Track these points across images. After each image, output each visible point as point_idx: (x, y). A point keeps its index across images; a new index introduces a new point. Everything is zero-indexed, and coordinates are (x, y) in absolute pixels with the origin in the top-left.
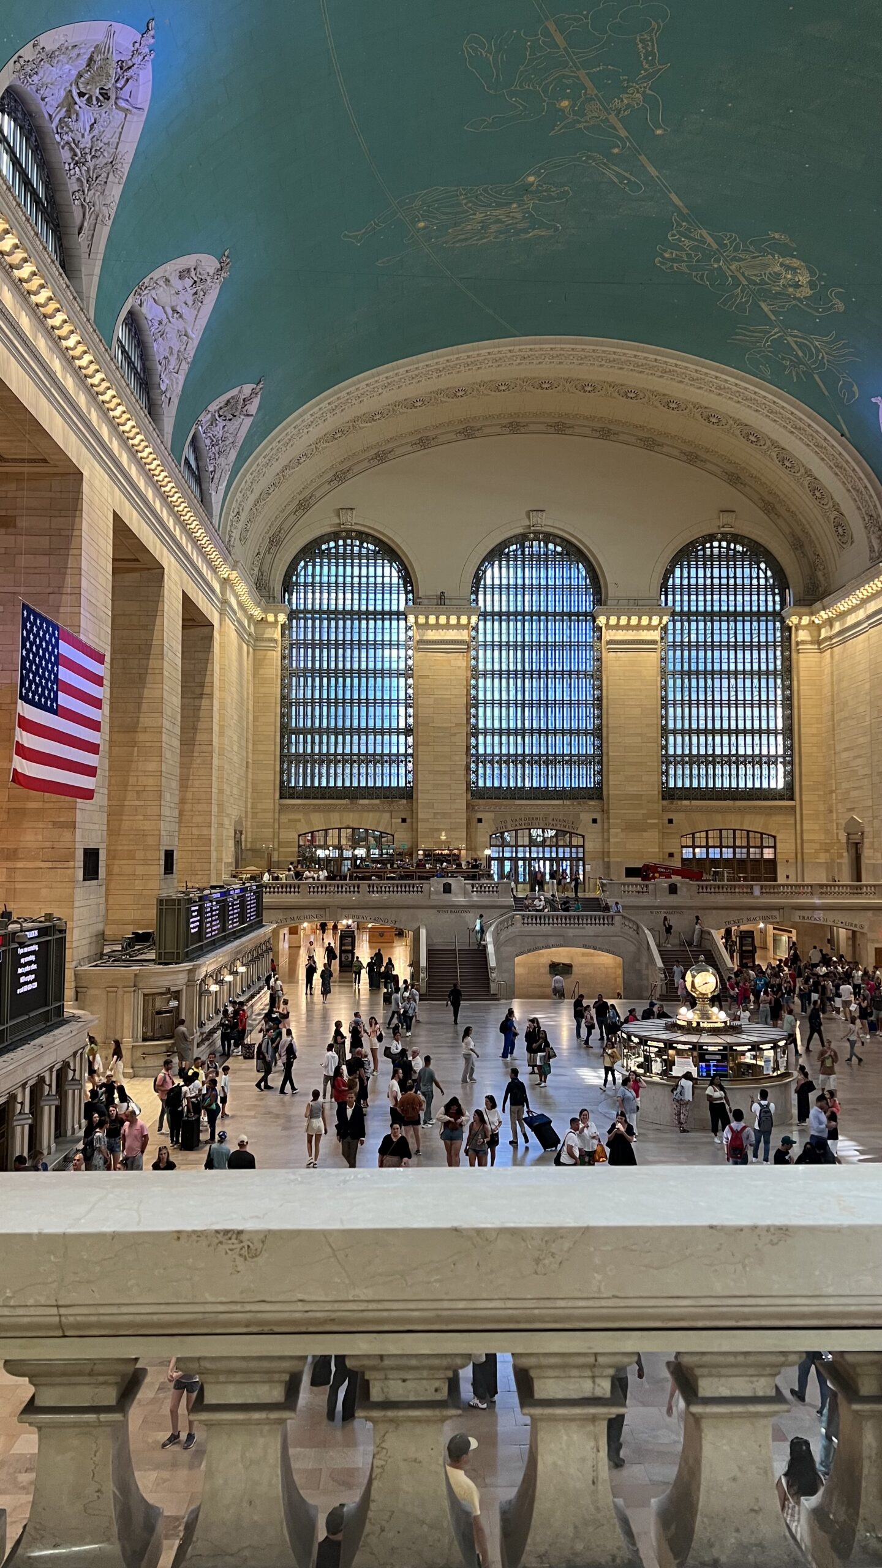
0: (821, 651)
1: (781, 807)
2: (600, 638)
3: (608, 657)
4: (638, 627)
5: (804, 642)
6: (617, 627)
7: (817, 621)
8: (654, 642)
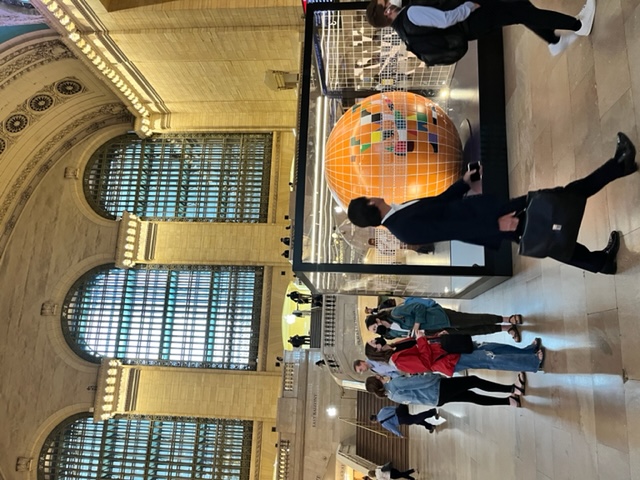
0: (169, 113)
1: (278, 141)
2: (145, 265)
3: (157, 260)
4: (137, 236)
5: (162, 123)
6: (135, 252)
7: (147, 113)
8: (150, 225)
